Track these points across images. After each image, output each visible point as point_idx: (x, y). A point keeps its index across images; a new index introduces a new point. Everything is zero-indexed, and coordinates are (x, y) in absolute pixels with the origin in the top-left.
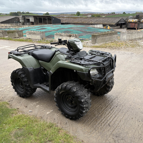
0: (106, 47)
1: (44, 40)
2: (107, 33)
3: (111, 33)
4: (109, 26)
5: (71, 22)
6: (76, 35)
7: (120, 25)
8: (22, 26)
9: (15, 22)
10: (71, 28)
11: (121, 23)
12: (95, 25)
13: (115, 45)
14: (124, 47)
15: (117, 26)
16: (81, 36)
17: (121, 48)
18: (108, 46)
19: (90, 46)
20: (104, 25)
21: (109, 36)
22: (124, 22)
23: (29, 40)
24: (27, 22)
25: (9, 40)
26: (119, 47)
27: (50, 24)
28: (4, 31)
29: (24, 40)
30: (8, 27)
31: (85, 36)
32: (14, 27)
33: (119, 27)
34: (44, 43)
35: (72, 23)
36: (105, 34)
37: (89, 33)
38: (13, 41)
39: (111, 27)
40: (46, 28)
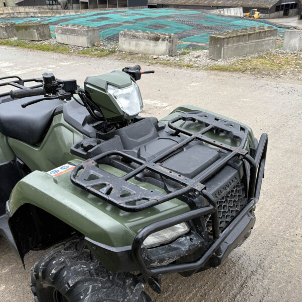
0: (244, 69)
1: (95, 48)
2: (249, 32)
3: (260, 32)
4: (257, 11)
5: (170, 3)
6: (170, 37)
7: (284, 8)
8: (61, 11)
9: (47, 2)
10: (168, 17)
11: (286, 5)
12: (225, 9)
13: (267, 64)
14: (293, 72)
15: (276, 11)
16: (189, 36)
17: (285, 73)
18: (251, 67)
19: (205, 66)
20: (246, 10)
21: (254, 41)
22: (294, 2)
23: (61, 47)
24: (73, 3)
25: (18, 48)
26: (280, 70)
27: (123, 8)
28: (9, 25)
29: (51, 47)
30: (32, 14)
31: (198, 36)
32: (44, 14)
33: (282, 13)
34: (95, 55)
35: (173, 4)
36: (244, 35)
37: (208, 30)
38: (26, 50)
39: (261, 14)
40: (110, 18)
